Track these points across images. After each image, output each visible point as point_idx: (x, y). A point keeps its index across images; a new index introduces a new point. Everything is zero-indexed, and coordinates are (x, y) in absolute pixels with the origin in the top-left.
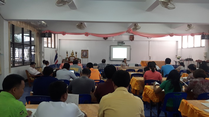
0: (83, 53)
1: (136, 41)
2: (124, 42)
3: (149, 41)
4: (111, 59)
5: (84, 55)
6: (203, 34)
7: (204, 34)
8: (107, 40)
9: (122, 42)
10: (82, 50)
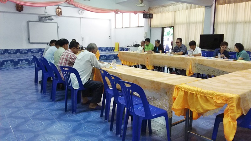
1: (65, 16)
3: (80, 18)
4: (31, 42)
7: (145, 12)
9: (49, 16)
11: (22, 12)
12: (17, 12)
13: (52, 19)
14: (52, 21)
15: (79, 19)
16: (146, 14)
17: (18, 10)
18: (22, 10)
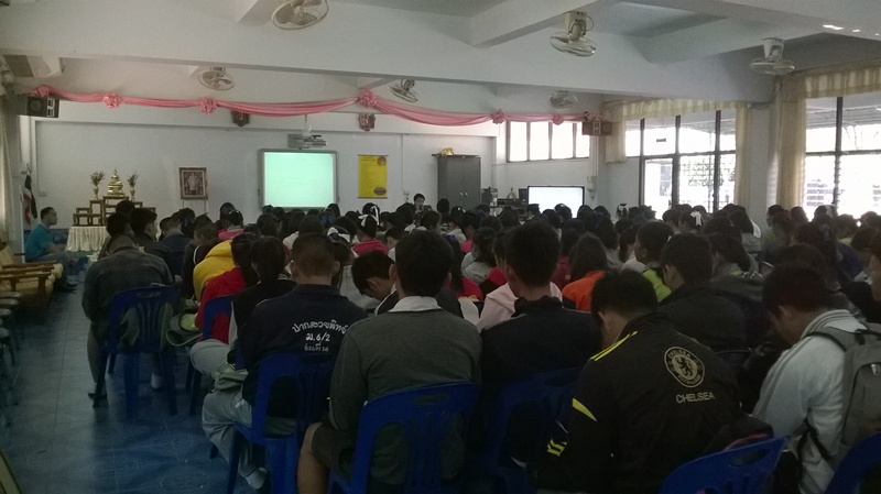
0: (186, 179)
2: (324, 137)
5: (191, 189)
6: (586, 118)
7: (590, 118)
8: (249, 129)
9: (315, 136)
10: (181, 169)
11: (246, 126)
12: (235, 126)
13: (322, 143)
14: (324, 148)
15: (398, 138)
16: (591, 123)
17: (236, 121)
18: (247, 122)
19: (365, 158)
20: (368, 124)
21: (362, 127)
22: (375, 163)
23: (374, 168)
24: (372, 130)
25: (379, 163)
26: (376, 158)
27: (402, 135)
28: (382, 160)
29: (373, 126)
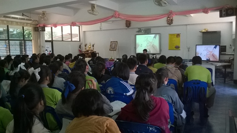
0: (112, 45)
5: (113, 47)
10: (111, 42)
12: (127, 28)
15: (185, 27)
17: (126, 26)
18: (130, 26)
19: (171, 35)
20: (170, 22)
21: (168, 24)
22: (175, 37)
23: (175, 39)
24: (172, 25)
25: (177, 37)
26: (176, 35)
27: (187, 25)
28: (178, 35)
29: (172, 23)
